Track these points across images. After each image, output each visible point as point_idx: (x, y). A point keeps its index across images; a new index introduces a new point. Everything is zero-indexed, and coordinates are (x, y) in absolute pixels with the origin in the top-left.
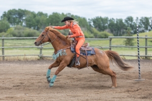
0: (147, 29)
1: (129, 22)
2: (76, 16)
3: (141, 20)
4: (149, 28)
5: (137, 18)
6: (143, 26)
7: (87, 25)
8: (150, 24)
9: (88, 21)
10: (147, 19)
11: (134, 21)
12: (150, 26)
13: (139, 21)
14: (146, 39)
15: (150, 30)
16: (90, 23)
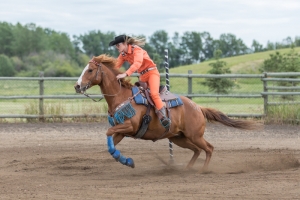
0: (196, 57)
1: (158, 42)
2: (47, 29)
3: (183, 38)
4: (201, 55)
5: (177, 34)
6: (189, 51)
7: (70, 49)
8: (204, 47)
9: (72, 39)
10: (196, 37)
11: (170, 40)
12: (204, 51)
13: (180, 41)
14: (190, 78)
15: (202, 60)
16: (76, 44)
